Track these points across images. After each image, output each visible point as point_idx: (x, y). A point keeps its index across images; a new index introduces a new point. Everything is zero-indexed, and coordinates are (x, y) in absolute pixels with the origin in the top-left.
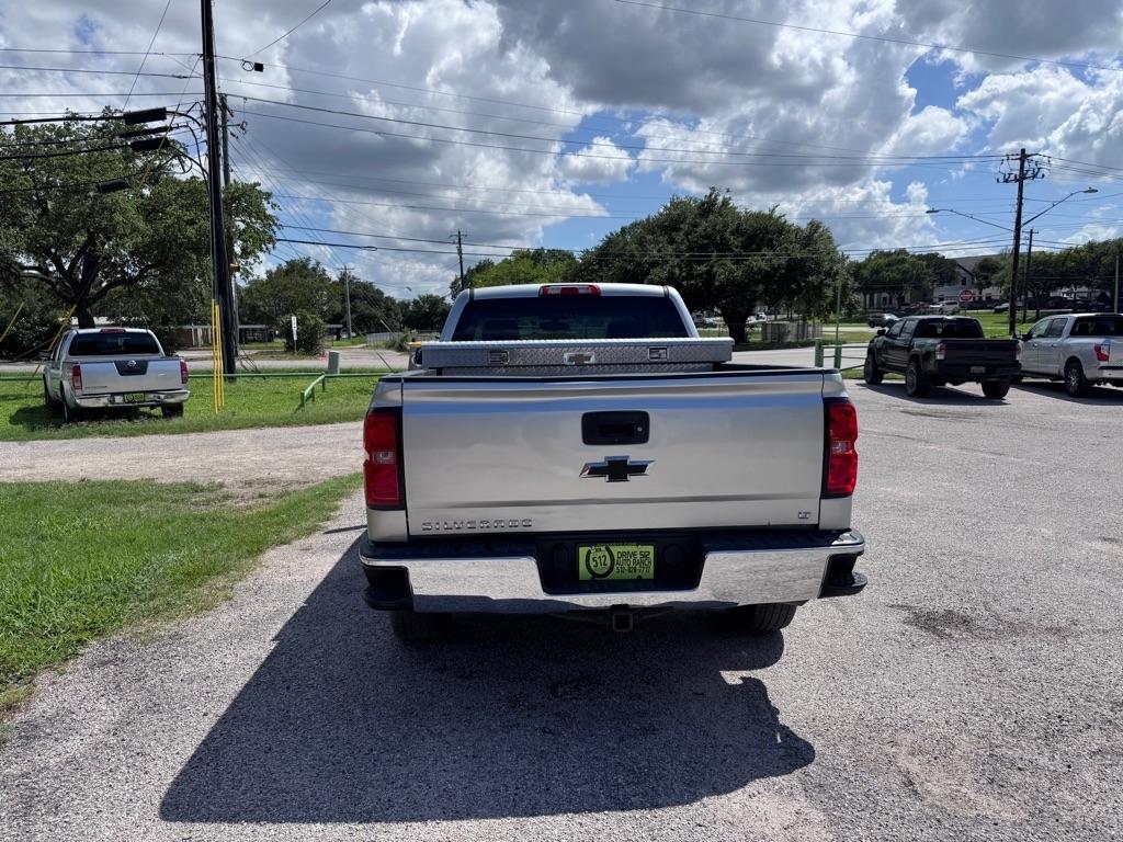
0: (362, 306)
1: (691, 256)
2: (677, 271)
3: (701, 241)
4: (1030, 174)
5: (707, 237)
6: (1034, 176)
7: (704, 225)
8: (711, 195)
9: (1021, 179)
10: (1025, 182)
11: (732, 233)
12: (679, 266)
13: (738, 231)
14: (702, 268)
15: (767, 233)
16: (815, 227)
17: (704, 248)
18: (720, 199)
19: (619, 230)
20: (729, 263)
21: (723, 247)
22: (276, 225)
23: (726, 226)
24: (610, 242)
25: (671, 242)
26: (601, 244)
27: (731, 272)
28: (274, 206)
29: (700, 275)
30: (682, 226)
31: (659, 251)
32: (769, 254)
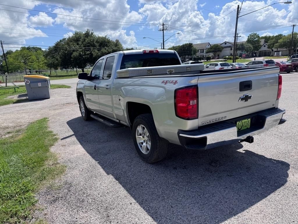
1: (85, 48)
2: (81, 53)
3: (87, 45)
4: (165, 29)
5: (88, 43)
6: (166, 30)
7: (87, 40)
8: (87, 31)
9: (163, 30)
10: (164, 31)
11: (96, 42)
12: (82, 51)
13: (97, 42)
14: (88, 52)
15: (105, 42)
16: (117, 41)
17: (88, 46)
18: (90, 33)
19: (59, 41)
20: (96, 51)
21: (94, 46)
23: (94, 40)
24: (57, 44)
25: (78, 44)
26: (54, 45)
27: (97, 53)
29: (88, 54)
30: (81, 40)
31: (75, 47)
32: (107, 48)
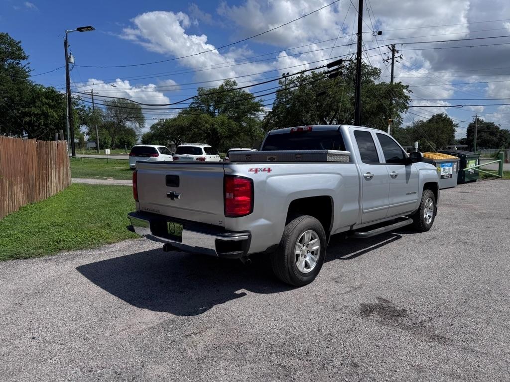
0: (485, 136)
22: (409, 100)
28: (410, 91)
